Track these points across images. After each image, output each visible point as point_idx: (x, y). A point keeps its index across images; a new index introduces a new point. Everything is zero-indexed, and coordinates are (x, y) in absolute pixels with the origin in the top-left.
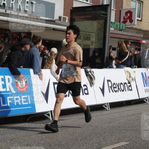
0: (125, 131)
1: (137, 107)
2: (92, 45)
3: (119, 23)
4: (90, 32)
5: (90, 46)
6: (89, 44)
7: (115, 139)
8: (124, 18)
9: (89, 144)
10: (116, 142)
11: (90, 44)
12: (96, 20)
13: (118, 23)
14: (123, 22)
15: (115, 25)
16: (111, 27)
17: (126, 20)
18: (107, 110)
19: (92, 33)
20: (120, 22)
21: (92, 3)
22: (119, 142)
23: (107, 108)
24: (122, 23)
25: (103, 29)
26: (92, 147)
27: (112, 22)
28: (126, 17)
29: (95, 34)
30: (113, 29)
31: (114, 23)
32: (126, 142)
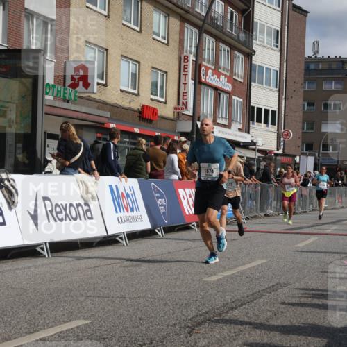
0: (81, 299)
1: (104, 252)
2: (10, 126)
3: (63, 87)
4: (4, 101)
5: (7, 129)
6: (4, 125)
7: (64, 315)
8: (73, 78)
9: (10, 325)
10: (66, 320)
11: (6, 124)
12: (16, 77)
13: (60, 88)
14: (70, 86)
15: (55, 89)
16: (47, 94)
17: (76, 82)
18: (45, 256)
19: (8, 102)
20: (64, 85)
21: (8, 44)
22: (70, 321)
23: (45, 253)
24: (68, 88)
25: (31, 97)
26: (17, 330)
27: (48, 84)
28: (76, 77)
29: (15, 105)
30: (52, 98)
31: (53, 86)
32: (85, 319)
